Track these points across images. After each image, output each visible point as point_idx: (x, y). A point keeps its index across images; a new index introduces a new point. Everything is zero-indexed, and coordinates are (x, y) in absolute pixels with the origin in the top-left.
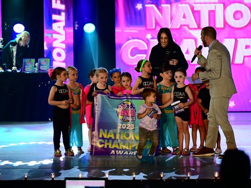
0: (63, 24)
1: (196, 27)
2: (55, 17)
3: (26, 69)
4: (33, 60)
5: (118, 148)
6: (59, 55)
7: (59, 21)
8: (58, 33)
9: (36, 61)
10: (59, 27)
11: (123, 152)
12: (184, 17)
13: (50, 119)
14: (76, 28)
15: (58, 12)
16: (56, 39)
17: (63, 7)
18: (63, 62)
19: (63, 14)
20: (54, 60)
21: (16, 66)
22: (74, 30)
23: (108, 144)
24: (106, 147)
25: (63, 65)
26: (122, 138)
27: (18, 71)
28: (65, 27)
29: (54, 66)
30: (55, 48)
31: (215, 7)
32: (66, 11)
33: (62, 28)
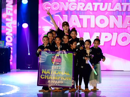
5: (52, 79)
13: (4, 72)
14: (18, 26)
19: (12, 18)
24: (45, 78)
30: (7, 35)
31: (90, 17)
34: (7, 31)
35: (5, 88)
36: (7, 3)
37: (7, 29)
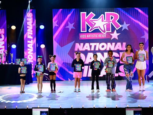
0: (32, 44)
2: (28, 42)
3: (17, 63)
4: (20, 59)
6: (30, 57)
7: (30, 43)
8: (30, 49)
9: (21, 60)
15: (30, 40)
16: (29, 51)
17: (32, 38)
18: (32, 60)
20: (28, 59)
21: (13, 62)
25: (32, 61)
27: (14, 64)
28: (33, 46)
32: (33, 39)
33: (31, 46)
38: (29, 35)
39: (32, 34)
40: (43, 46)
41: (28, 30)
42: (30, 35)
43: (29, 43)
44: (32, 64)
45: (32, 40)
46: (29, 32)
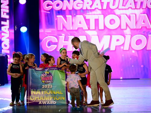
0: (8, 27)
1: (87, 29)
2: (3, 23)
5: (43, 99)
6: (5, 46)
7: (5, 25)
8: (5, 33)
10: (6, 29)
11: (46, 102)
12: (80, 23)
15: (5, 20)
17: (7, 17)
18: (8, 50)
20: (2, 49)
22: (15, 31)
23: (37, 98)
24: (36, 100)
25: (8, 52)
26: (45, 94)
28: (9, 29)
29: (2, 52)
30: (3, 41)
31: (99, 17)
32: (10, 19)
33: (7, 29)
34: (3, 36)
35: (3, 103)
36: (2, 4)
37: (3, 34)
38: (4, 12)
39: (8, 11)
40: (24, 29)
41: (2, 6)
42: (5, 14)
43: (3, 25)
44: (9, 56)
45: (8, 21)
46: (3, 8)
